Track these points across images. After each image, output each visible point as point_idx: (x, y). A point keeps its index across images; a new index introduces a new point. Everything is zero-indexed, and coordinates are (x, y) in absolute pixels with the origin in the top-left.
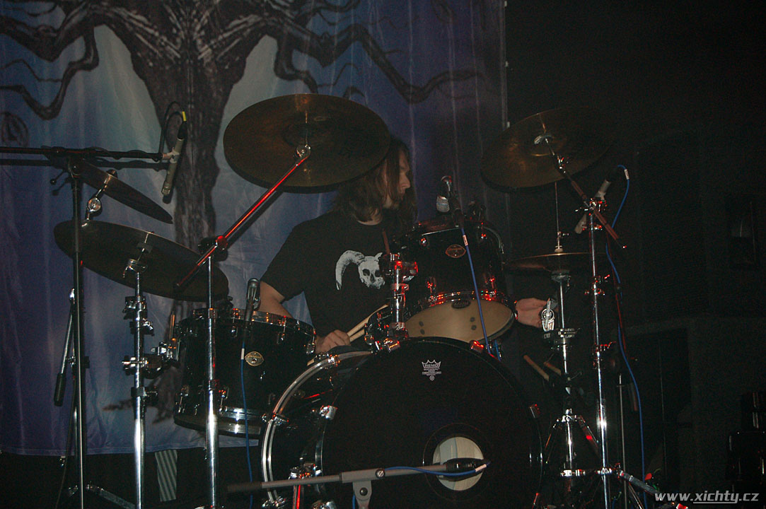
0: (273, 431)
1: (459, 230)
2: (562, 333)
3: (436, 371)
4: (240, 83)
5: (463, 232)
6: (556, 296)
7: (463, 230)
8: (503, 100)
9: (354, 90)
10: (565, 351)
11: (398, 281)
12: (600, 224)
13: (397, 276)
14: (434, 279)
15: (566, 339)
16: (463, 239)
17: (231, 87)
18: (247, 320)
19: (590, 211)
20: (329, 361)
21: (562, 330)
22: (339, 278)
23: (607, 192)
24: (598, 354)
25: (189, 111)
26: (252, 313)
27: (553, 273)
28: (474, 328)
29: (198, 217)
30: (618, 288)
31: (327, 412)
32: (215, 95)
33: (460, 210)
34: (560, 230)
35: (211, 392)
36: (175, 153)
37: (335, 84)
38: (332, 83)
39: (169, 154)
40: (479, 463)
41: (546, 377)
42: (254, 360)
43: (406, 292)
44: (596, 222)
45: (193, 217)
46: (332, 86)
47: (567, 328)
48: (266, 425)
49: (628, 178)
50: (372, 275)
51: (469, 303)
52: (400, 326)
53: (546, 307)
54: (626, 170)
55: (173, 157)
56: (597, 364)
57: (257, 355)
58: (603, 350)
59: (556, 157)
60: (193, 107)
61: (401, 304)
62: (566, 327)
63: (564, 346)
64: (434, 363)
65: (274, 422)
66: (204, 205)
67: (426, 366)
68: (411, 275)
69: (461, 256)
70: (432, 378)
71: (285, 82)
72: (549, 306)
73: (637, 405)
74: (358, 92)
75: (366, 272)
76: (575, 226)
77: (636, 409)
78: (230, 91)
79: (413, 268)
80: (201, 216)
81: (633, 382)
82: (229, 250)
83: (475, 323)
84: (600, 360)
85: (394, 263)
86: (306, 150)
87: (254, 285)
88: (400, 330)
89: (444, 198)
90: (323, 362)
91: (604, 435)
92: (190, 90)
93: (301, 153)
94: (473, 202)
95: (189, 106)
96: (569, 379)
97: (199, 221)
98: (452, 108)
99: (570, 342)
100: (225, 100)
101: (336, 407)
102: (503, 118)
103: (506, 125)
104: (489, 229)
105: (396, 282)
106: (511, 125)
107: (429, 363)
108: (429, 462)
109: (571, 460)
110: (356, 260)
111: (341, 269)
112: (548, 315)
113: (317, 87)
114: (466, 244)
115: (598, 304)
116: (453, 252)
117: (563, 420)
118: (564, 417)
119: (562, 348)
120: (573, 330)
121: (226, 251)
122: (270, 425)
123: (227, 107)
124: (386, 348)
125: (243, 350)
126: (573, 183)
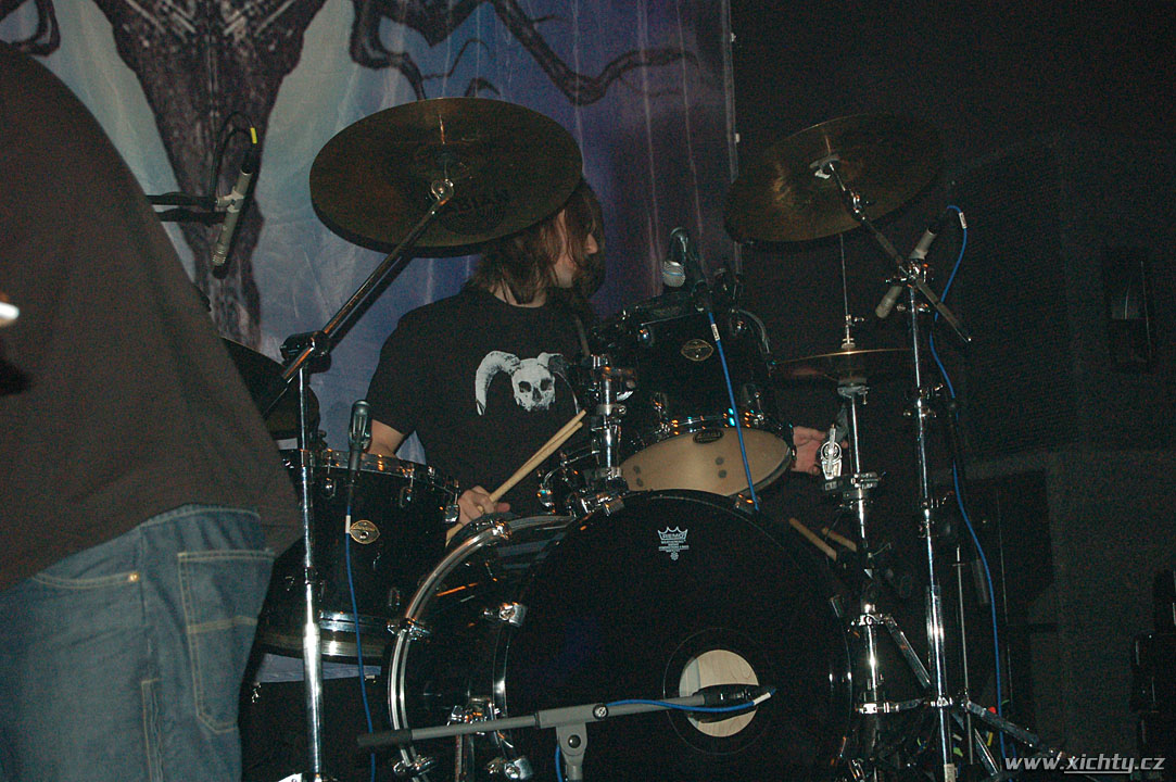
0: (406, 649)
1: (704, 316)
2: (858, 481)
3: (680, 544)
4: (295, 73)
5: (711, 318)
6: (845, 421)
7: (710, 315)
8: (727, 97)
9: (483, 84)
10: (861, 509)
11: (608, 400)
12: (927, 302)
13: (607, 392)
14: (664, 396)
15: (864, 491)
16: (711, 330)
17: (280, 81)
18: (354, 468)
19: (909, 281)
20: (495, 532)
21: (856, 476)
22: (481, 395)
23: (931, 249)
24: (927, 512)
25: (212, 122)
26: (360, 455)
27: (841, 382)
28: (722, 474)
29: (230, 299)
30: (953, 406)
31: (511, 613)
32: (253, 94)
33: (704, 284)
34: (849, 313)
35: (309, 587)
36: (237, 196)
37: (449, 75)
38: (446, 72)
39: (227, 198)
40: (755, 691)
41: (831, 553)
42: (364, 534)
43: (622, 417)
44: (921, 298)
45: (222, 298)
46: (445, 79)
47: (865, 472)
48: (395, 638)
49: (964, 226)
50: (536, 390)
51: (721, 435)
52: (614, 474)
53: (827, 439)
54: (961, 214)
55: (233, 202)
56: (925, 529)
57: (368, 525)
58: (935, 506)
59: (848, 193)
60: (218, 115)
61: (614, 437)
62: (863, 471)
63: (861, 503)
64: (677, 532)
65: (407, 633)
66: (240, 278)
67: (664, 536)
68: (629, 390)
69: (706, 357)
70: (675, 557)
71: (369, 71)
72: (833, 437)
73: (987, 594)
74: (491, 87)
75: (525, 386)
76: (876, 306)
77: (986, 601)
78: (277, 88)
79: (629, 378)
80: (236, 297)
81: (980, 557)
82: (332, 353)
83: (723, 467)
84: (930, 522)
85: (599, 371)
86: (447, 188)
87: (362, 411)
88: (614, 481)
89: (676, 264)
90: (483, 534)
91: (940, 643)
92: (213, 87)
93: (439, 193)
94: (722, 270)
95: (212, 114)
96: (870, 555)
97: (232, 306)
98: (643, 111)
99: (870, 494)
100: (271, 103)
101: (527, 605)
102: (729, 127)
103: (733, 139)
104: (749, 314)
105: (605, 402)
106: (741, 137)
107: (669, 532)
108: (674, 691)
109: (874, 686)
110: (507, 366)
111: (485, 380)
112: (831, 452)
113: (421, 79)
114: (717, 338)
115: (925, 432)
116: (695, 351)
117: (862, 623)
118: (862, 617)
119: (858, 505)
120: (875, 474)
121: (328, 356)
122: (401, 639)
123: (273, 115)
124: (602, 510)
125: (348, 517)
126: (880, 237)
